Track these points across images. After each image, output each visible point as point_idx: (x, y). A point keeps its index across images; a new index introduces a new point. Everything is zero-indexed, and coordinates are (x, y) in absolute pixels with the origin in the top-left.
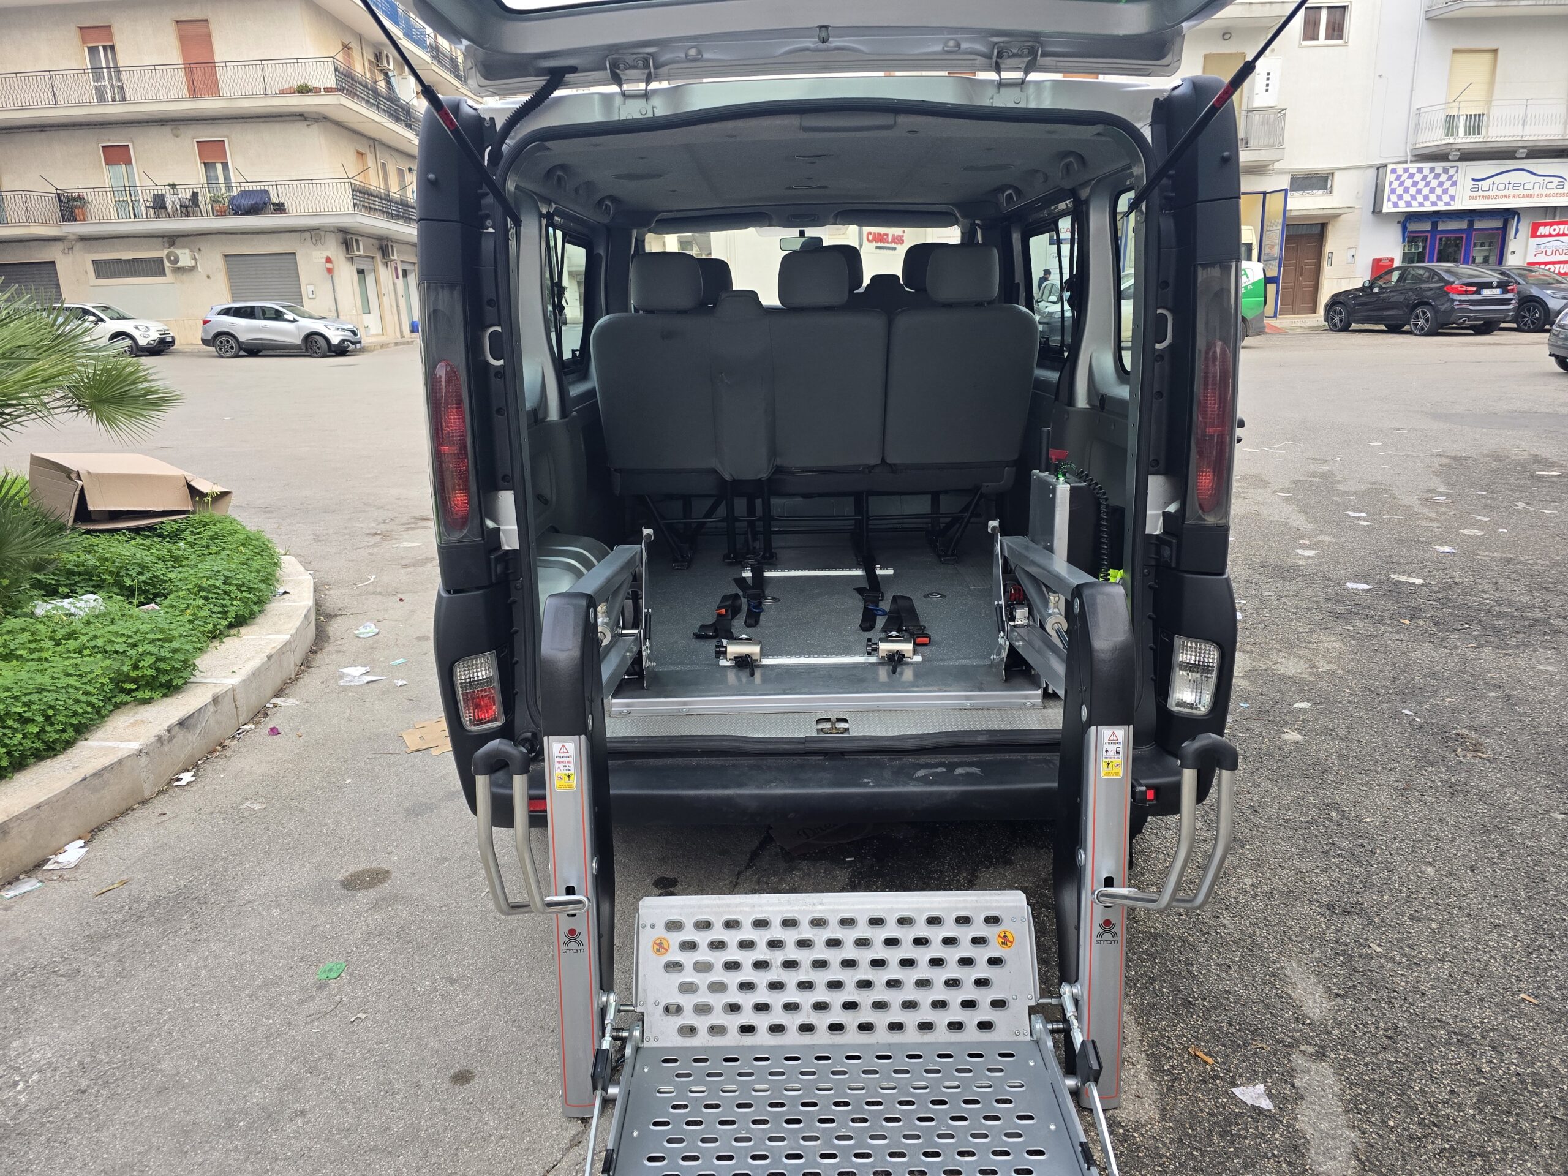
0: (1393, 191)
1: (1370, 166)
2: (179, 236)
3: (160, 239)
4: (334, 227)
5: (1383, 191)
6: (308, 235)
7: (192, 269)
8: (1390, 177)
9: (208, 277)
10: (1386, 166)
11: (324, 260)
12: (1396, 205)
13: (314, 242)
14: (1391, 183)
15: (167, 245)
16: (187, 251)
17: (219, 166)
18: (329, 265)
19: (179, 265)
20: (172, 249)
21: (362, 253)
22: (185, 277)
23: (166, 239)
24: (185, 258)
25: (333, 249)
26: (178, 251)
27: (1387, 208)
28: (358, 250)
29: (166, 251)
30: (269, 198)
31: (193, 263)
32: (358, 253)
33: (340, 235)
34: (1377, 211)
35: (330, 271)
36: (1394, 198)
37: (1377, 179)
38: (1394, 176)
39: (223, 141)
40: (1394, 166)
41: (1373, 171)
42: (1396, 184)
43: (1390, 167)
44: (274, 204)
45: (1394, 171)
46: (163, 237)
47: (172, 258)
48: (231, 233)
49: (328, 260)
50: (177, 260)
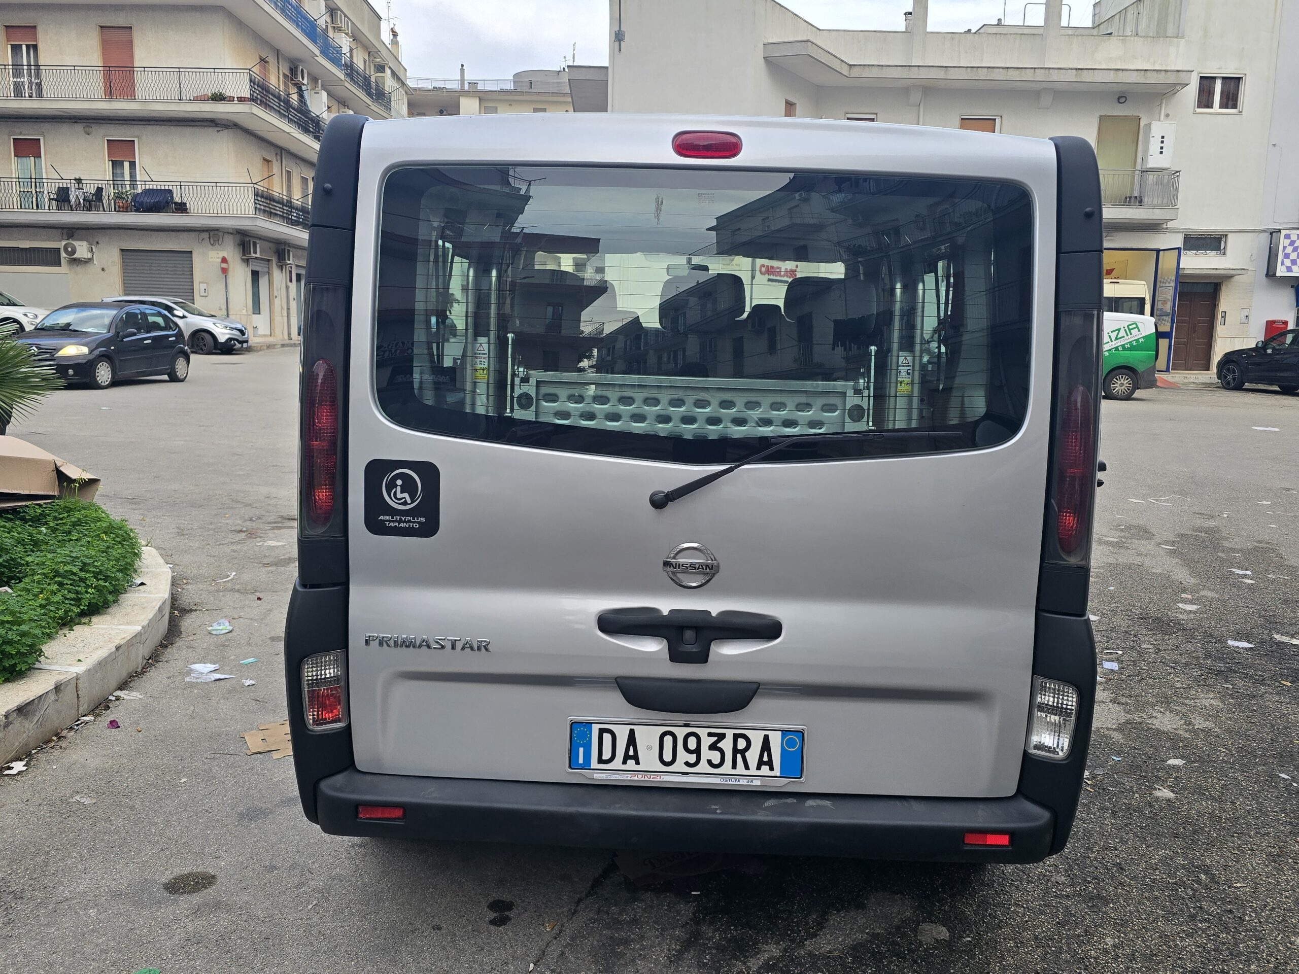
0: (1287, 256)
1: (1265, 231)
2: (78, 229)
3: (60, 230)
4: (233, 229)
5: (1277, 255)
6: (206, 235)
7: (88, 261)
8: (1284, 242)
9: (103, 269)
10: (1279, 231)
11: (220, 260)
12: (1289, 269)
13: (212, 241)
14: (1285, 248)
15: (65, 237)
16: (85, 243)
17: (126, 165)
18: (224, 265)
19: (75, 256)
20: (70, 241)
21: (258, 255)
22: (79, 269)
23: (65, 231)
24: (82, 249)
25: (229, 251)
26: (76, 243)
27: (1281, 272)
28: (255, 252)
29: (64, 243)
30: (172, 197)
31: (90, 256)
32: (255, 255)
33: (238, 237)
34: (1270, 274)
35: (224, 271)
36: (1288, 262)
37: (1271, 244)
38: (1287, 242)
39: (134, 141)
40: (1287, 232)
41: (1266, 236)
42: (1289, 250)
43: (1283, 233)
44: (176, 203)
45: (1287, 237)
46: (63, 228)
47: (70, 249)
48: (131, 229)
49: (224, 260)
50: (74, 252)
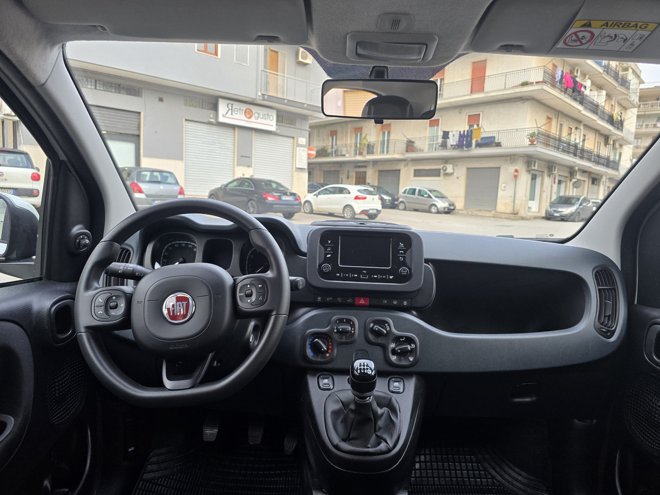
2: (449, 159)
4: (523, 154)
6: (509, 158)
7: (451, 174)
9: (458, 178)
11: (513, 171)
13: (511, 161)
16: (451, 166)
18: (516, 174)
19: (446, 172)
20: (445, 165)
22: (448, 178)
24: (450, 169)
25: (521, 166)
26: (448, 166)
28: (534, 166)
29: (442, 166)
30: (494, 140)
31: (452, 171)
33: (526, 158)
35: (516, 177)
39: (480, 114)
44: (496, 143)
46: (443, 159)
47: (445, 169)
48: (472, 158)
49: (516, 171)
